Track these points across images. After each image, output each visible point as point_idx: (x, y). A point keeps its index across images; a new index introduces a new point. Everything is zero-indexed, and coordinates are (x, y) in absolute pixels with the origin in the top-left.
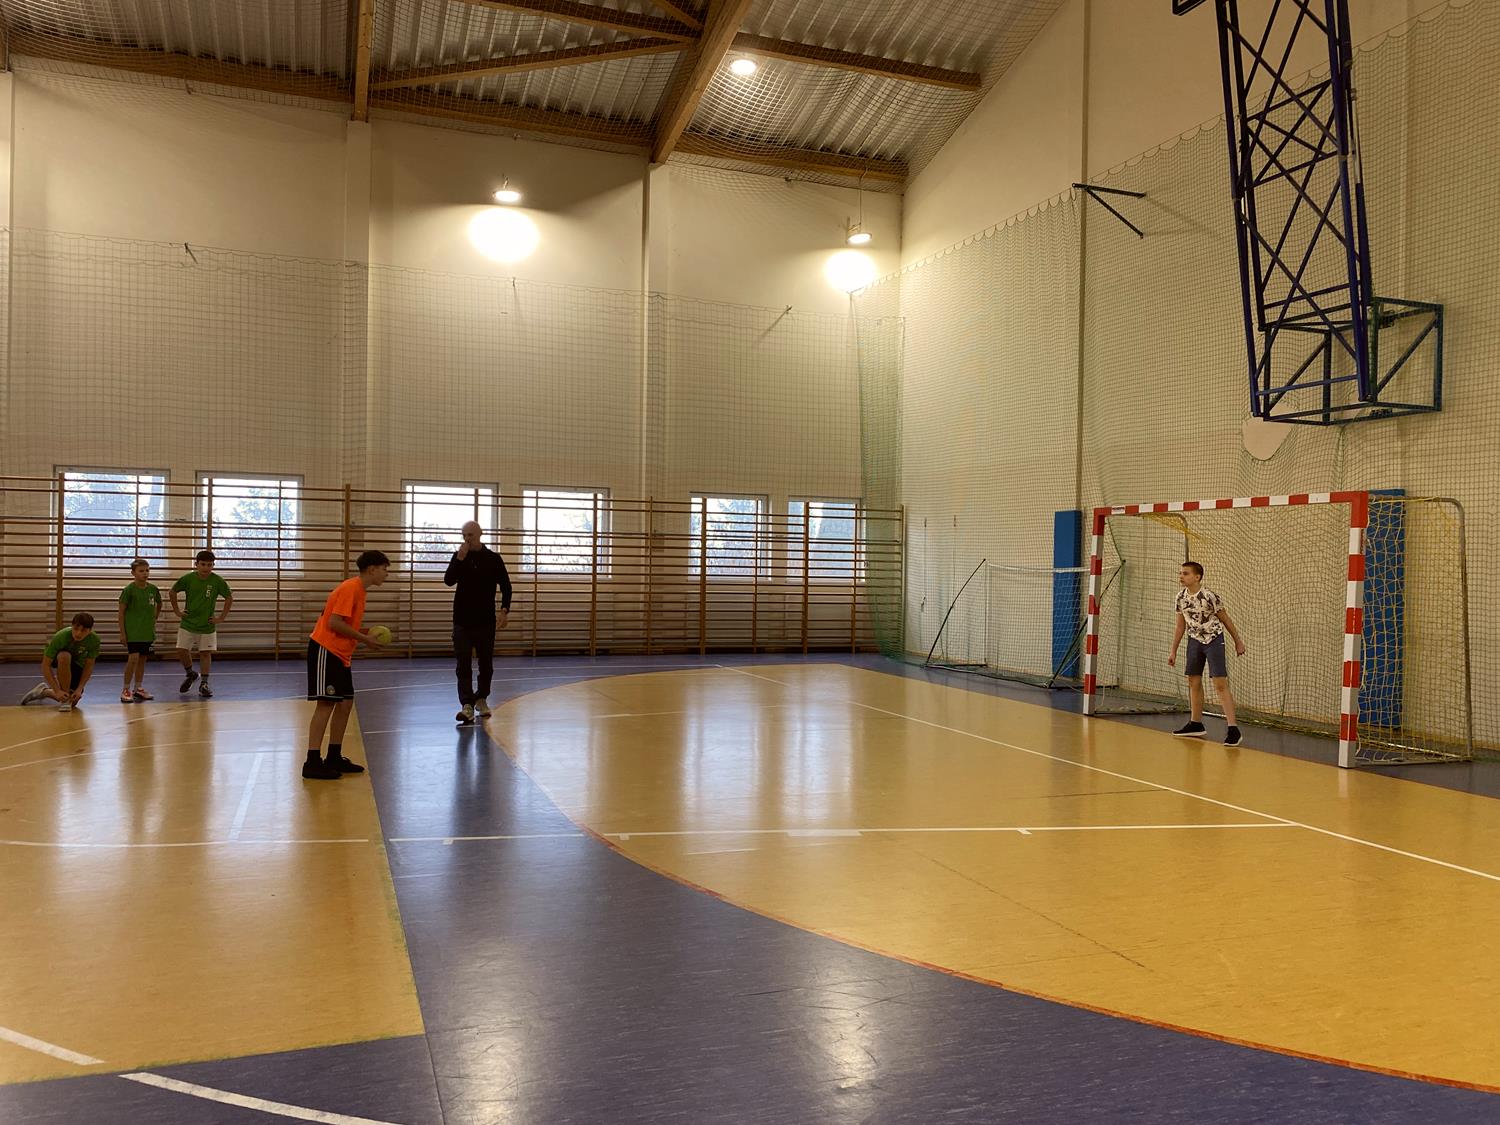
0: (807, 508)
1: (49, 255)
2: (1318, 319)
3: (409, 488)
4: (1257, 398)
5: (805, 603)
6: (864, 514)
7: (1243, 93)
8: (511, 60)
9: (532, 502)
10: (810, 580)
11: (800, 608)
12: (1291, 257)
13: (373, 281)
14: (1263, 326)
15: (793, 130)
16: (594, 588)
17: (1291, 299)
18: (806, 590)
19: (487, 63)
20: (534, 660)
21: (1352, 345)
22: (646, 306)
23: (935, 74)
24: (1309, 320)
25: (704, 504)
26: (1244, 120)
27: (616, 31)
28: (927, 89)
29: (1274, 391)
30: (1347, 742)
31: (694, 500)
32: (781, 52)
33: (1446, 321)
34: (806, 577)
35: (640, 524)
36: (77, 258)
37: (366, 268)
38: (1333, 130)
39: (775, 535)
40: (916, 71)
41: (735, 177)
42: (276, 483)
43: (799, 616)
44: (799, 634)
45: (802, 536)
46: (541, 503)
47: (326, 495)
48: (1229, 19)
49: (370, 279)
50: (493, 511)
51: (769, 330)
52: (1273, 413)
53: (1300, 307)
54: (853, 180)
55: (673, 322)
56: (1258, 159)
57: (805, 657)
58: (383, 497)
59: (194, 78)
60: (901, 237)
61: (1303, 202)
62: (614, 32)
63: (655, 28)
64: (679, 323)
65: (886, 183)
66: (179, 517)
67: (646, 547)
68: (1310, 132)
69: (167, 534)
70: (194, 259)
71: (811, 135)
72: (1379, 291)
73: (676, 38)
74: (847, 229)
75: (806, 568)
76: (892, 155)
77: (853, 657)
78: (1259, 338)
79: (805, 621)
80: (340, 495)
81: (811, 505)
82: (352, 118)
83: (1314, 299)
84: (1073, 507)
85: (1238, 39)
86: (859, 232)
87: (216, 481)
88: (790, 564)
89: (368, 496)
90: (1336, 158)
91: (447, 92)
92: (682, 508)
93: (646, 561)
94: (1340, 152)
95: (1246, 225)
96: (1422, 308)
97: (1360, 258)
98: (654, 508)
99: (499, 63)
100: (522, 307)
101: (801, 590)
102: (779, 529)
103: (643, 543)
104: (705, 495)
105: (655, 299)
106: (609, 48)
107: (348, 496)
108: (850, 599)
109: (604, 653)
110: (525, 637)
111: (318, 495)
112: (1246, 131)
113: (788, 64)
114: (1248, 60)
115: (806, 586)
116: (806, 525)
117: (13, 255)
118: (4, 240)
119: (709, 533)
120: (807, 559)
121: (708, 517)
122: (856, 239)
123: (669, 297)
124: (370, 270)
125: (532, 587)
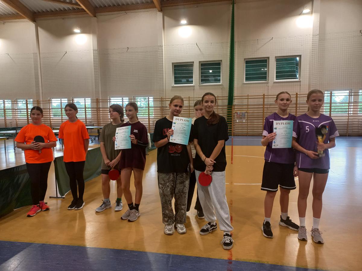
1: (326, 39)
36: (332, 39)
66: (356, 101)
117: (319, 41)
118: (317, 37)
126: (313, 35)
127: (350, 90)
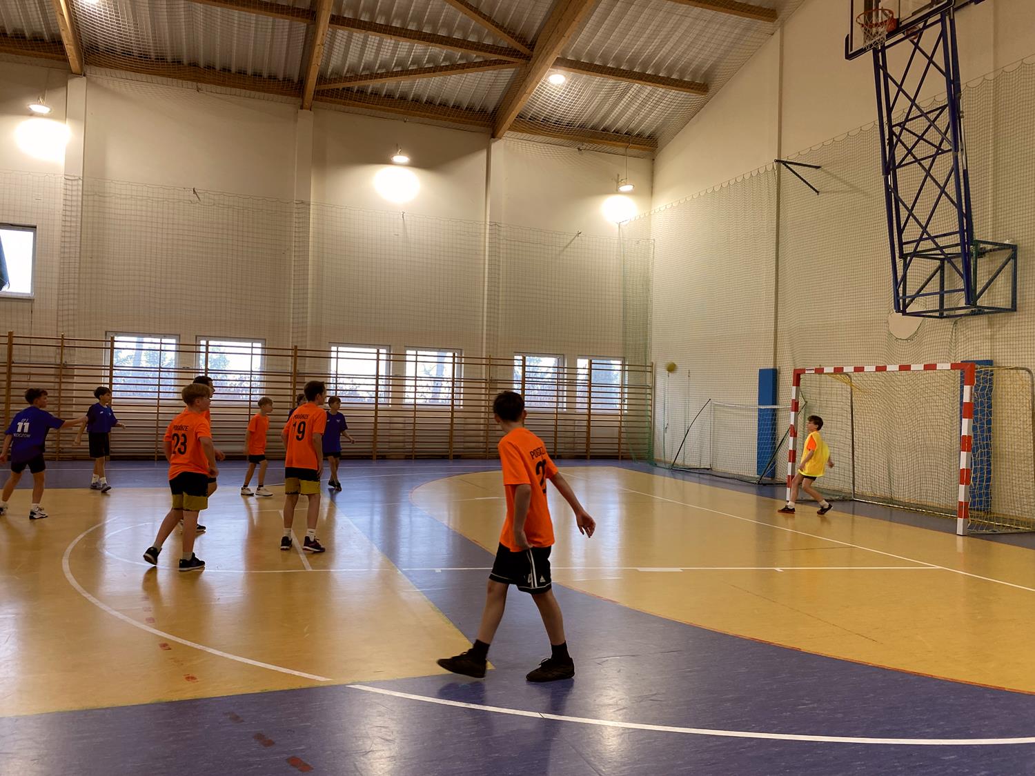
0: (591, 363)
1: (106, 195)
2: (938, 252)
3: (334, 348)
4: (899, 301)
5: (589, 426)
6: (627, 368)
7: (890, 110)
8: (405, 72)
9: (413, 358)
10: (592, 411)
11: (585, 429)
12: (921, 213)
13: (313, 214)
14: (903, 256)
15: (584, 118)
16: (452, 415)
17: (921, 239)
18: (589, 418)
19: (390, 74)
20: (413, 461)
21: (961, 270)
22: (488, 231)
23: (679, 84)
24: (933, 252)
25: (524, 360)
26: (891, 127)
27: (475, 55)
28: (673, 93)
29: (909, 297)
30: (962, 519)
31: (516, 357)
32: (579, 69)
33: (1019, 254)
34: (589, 409)
35: (482, 373)
36: (124, 197)
37: (309, 205)
38: (949, 136)
39: (568, 381)
40: (667, 82)
41: (545, 147)
42: (249, 344)
43: (585, 435)
44: (584, 446)
45: (587, 382)
46: (419, 358)
47: (280, 352)
48: (881, 63)
49: (311, 212)
50: (387, 364)
51: (567, 247)
52: (908, 310)
53: (927, 244)
54: (621, 150)
55: (505, 242)
56: (900, 152)
57: (589, 462)
58: (317, 354)
59: (200, 82)
60: (652, 187)
61: (929, 178)
62: (474, 56)
64: (509, 242)
65: (643, 152)
66: (186, 366)
67: (486, 388)
68: (934, 137)
69: (177, 377)
70: (199, 198)
71: (596, 121)
72: (977, 236)
73: (512, 59)
74: (617, 182)
75: (590, 403)
76: (647, 134)
77: (620, 462)
78: (900, 263)
79: (588, 438)
80: (290, 353)
81: (593, 361)
82: (302, 108)
83: (936, 240)
84: (771, 367)
85: (887, 76)
86: (626, 185)
87: (211, 343)
88: (578, 400)
89: (308, 353)
90: (950, 153)
91: (361, 91)
92: (509, 363)
93: (485, 397)
94: (953, 150)
95: (891, 192)
96: (1004, 247)
97: (966, 216)
98: (491, 362)
99: (396, 74)
100: (408, 231)
101: (586, 417)
102: (571, 377)
103: (483, 385)
104: (524, 354)
105: (494, 227)
106: (469, 66)
107: (296, 353)
108: (617, 424)
109: (457, 457)
110: (407, 447)
111: (276, 352)
112: (892, 133)
113: (584, 77)
114: (893, 89)
115: (589, 415)
116: (590, 375)
117: (84, 195)
118: (78, 185)
119: (526, 379)
120: (590, 398)
121: (527, 369)
122: (624, 188)
123: (502, 225)
124: (311, 206)
125: (412, 414)
126: (67, 177)
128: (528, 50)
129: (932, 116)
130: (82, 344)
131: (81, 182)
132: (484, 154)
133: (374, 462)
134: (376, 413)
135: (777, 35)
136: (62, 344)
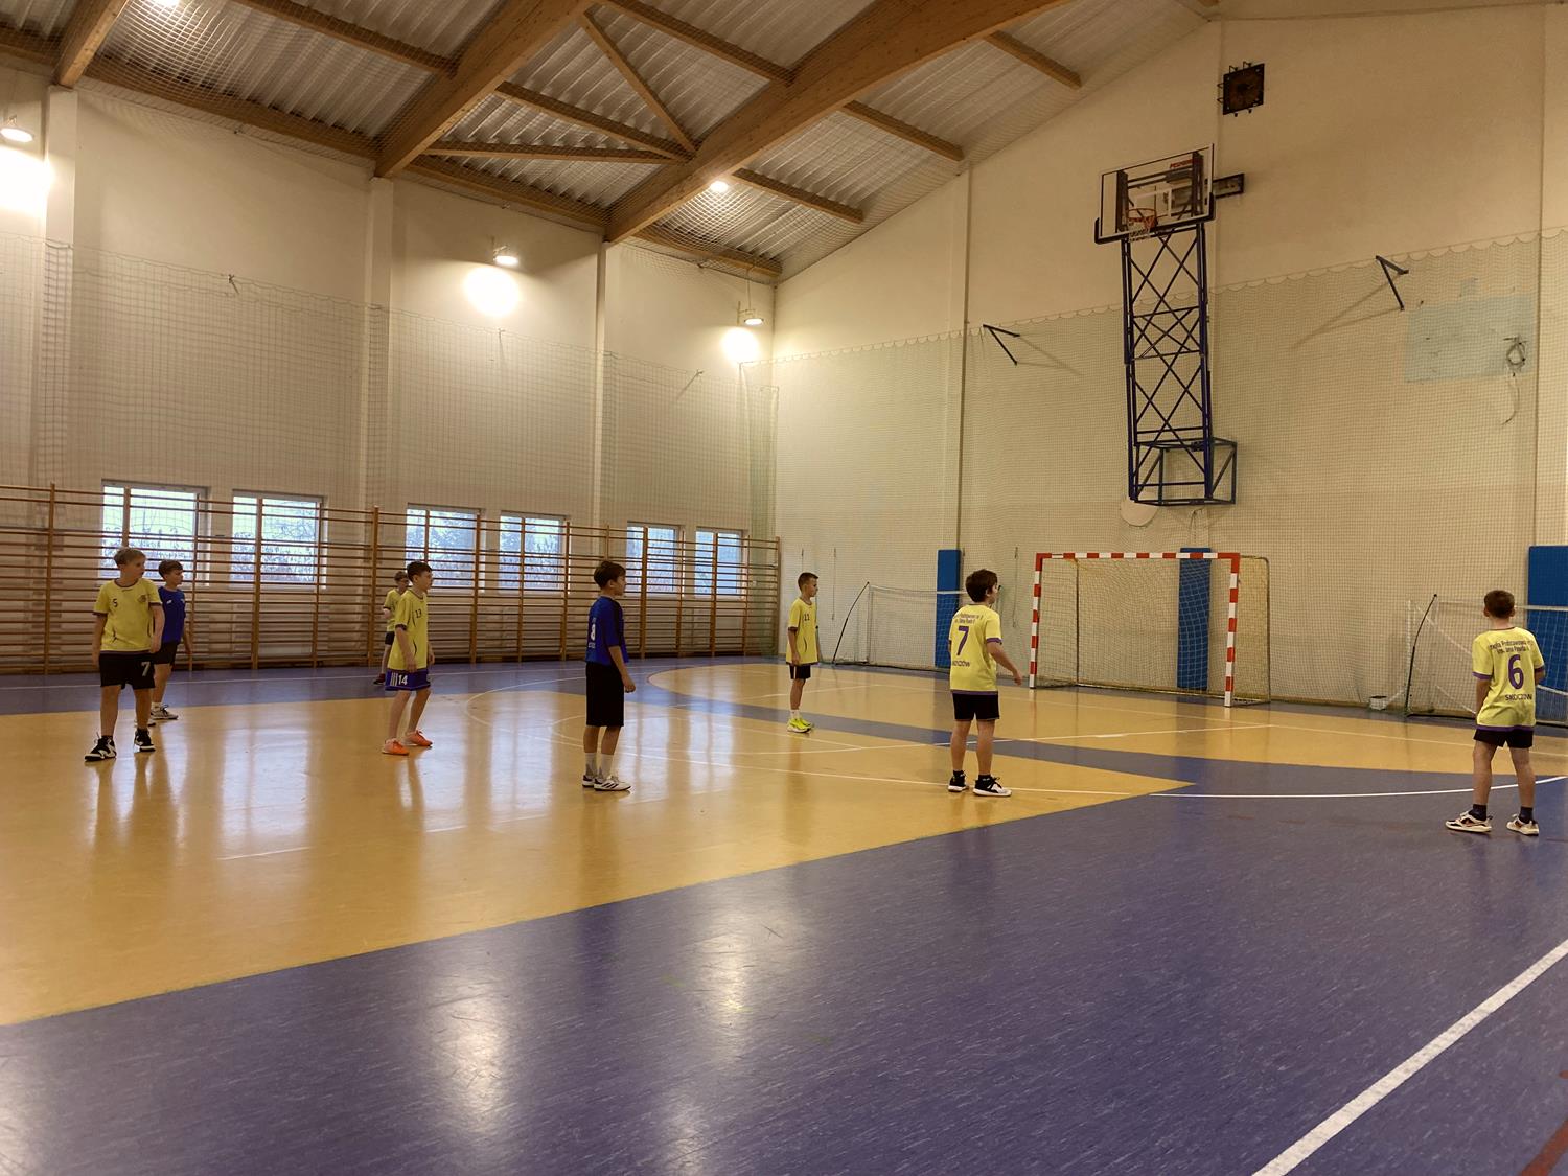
0: (717, 538)
1: (104, 274)
3: (409, 512)
5: (713, 616)
6: (746, 543)
7: (1132, 300)
8: (525, 148)
9: (515, 527)
10: (718, 597)
11: (708, 619)
12: (1162, 404)
13: (395, 325)
14: (1136, 444)
17: (1163, 430)
18: (715, 605)
25: (645, 533)
29: (1140, 485)
31: (631, 528)
33: (1238, 452)
34: (716, 594)
35: (589, 548)
36: (127, 279)
37: (388, 312)
43: (709, 626)
44: (707, 641)
45: (711, 560)
46: (529, 528)
47: (353, 517)
49: (391, 321)
51: (685, 389)
52: (1140, 499)
54: (739, 270)
55: (622, 378)
58: (396, 519)
60: (774, 321)
61: (1170, 374)
62: (622, 143)
63: (653, 144)
65: (765, 278)
66: (219, 533)
70: (236, 290)
72: (1215, 433)
74: (739, 312)
75: (715, 587)
76: (772, 255)
77: (745, 659)
79: (712, 631)
80: (369, 518)
81: (719, 535)
82: (378, 174)
83: (1177, 432)
84: (955, 548)
85: (1131, 264)
86: (753, 318)
87: (267, 502)
88: (700, 583)
89: (387, 519)
90: (1198, 354)
92: (626, 535)
94: (1201, 351)
96: (1225, 443)
97: (1207, 414)
98: (606, 535)
99: (512, 149)
100: (506, 356)
101: (709, 605)
102: (690, 554)
104: (646, 525)
105: (608, 357)
106: (609, 153)
107: (376, 518)
108: (741, 612)
110: (511, 645)
111: (344, 516)
112: (1132, 323)
114: (1137, 280)
115: (714, 602)
116: (715, 552)
117: (74, 272)
118: (67, 256)
119: (650, 557)
120: (715, 580)
121: (650, 544)
122: (750, 322)
123: (619, 357)
124: (391, 315)
125: (516, 602)
126: (50, 243)
127: (200, 491)
128: (692, 147)
129: (1180, 315)
130: (76, 498)
131: (71, 253)
132: (594, 260)
133: (473, 666)
134: (476, 602)
135: (965, 176)
136: (52, 499)
